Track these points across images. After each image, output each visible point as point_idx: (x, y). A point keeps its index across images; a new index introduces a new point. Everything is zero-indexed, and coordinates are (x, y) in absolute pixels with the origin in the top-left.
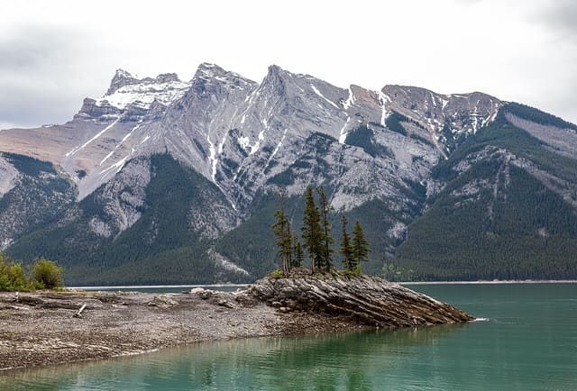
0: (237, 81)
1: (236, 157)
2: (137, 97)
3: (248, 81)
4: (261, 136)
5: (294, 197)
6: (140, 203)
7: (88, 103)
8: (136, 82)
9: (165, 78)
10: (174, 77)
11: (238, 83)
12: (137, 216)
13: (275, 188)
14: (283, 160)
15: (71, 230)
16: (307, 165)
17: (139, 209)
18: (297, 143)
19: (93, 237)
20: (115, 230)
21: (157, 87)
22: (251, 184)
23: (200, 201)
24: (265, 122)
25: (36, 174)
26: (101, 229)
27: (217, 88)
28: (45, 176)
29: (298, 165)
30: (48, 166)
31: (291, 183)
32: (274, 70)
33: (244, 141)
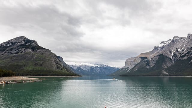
0: (181, 38)
1: (176, 53)
2: (164, 44)
3: (184, 38)
4: (183, 48)
5: (184, 60)
6: (155, 63)
7: (155, 47)
8: (164, 42)
9: (169, 40)
10: (170, 40)
11: (182, 39)
12: (154, 65)
13: (181, 58)
14: (185, 53)
15: (144, 68)
16: (190, 53)
17: (155, 64)
18: (189, 49)
19: (146, 68)
20: (150, 67)
21: (167, 42)
22: (177, 58)
23: (165, 62)
24: (184, 45)
25: (144, 59)
26: (148, 67)
27: (177, 41)
28: (145, 59)
29: (187, 53)
30: (146, 58)
31: (185, 57)
32: (189, 34)
33: (179, 50)
